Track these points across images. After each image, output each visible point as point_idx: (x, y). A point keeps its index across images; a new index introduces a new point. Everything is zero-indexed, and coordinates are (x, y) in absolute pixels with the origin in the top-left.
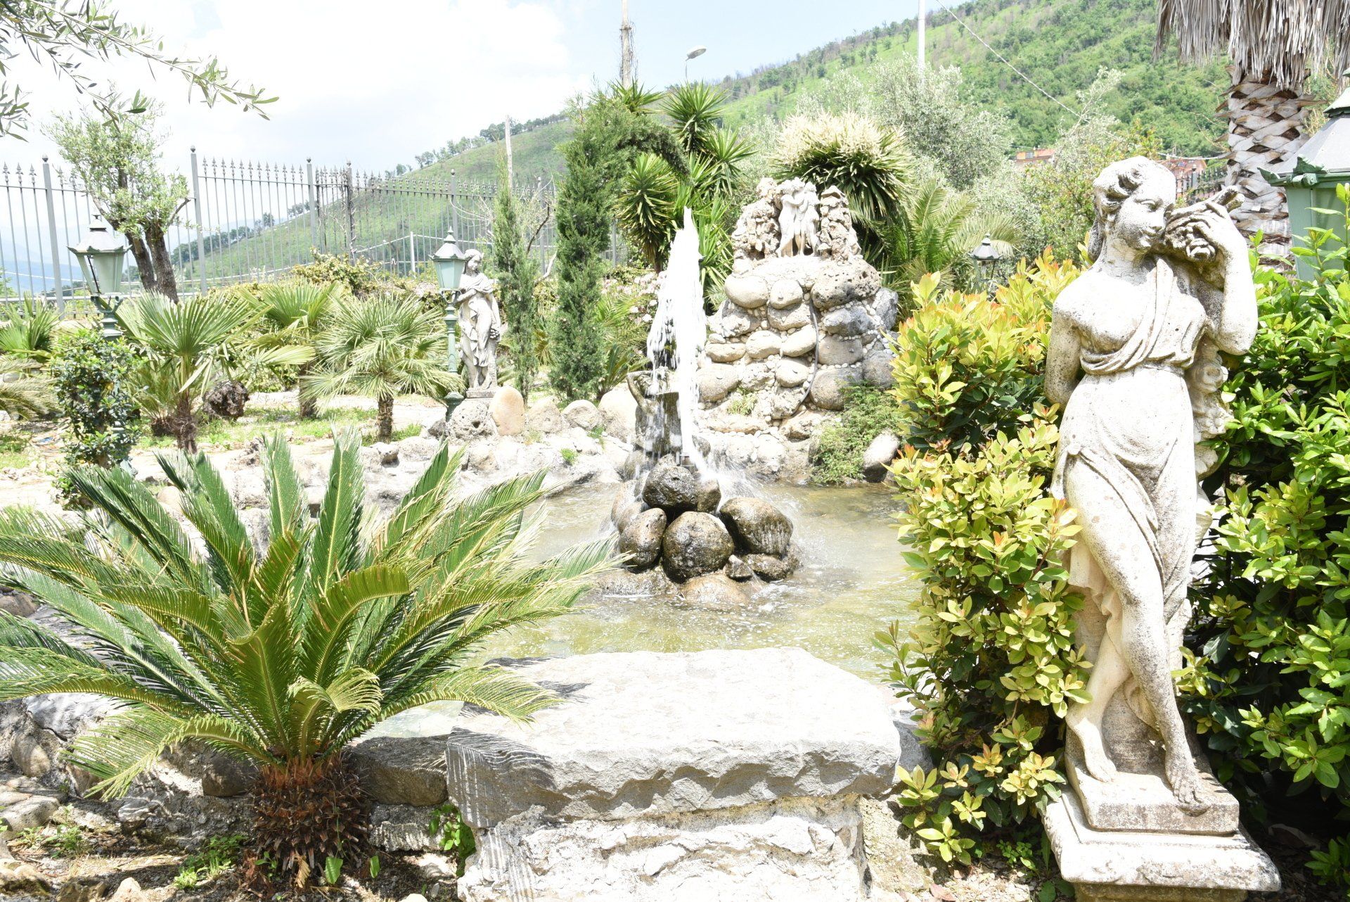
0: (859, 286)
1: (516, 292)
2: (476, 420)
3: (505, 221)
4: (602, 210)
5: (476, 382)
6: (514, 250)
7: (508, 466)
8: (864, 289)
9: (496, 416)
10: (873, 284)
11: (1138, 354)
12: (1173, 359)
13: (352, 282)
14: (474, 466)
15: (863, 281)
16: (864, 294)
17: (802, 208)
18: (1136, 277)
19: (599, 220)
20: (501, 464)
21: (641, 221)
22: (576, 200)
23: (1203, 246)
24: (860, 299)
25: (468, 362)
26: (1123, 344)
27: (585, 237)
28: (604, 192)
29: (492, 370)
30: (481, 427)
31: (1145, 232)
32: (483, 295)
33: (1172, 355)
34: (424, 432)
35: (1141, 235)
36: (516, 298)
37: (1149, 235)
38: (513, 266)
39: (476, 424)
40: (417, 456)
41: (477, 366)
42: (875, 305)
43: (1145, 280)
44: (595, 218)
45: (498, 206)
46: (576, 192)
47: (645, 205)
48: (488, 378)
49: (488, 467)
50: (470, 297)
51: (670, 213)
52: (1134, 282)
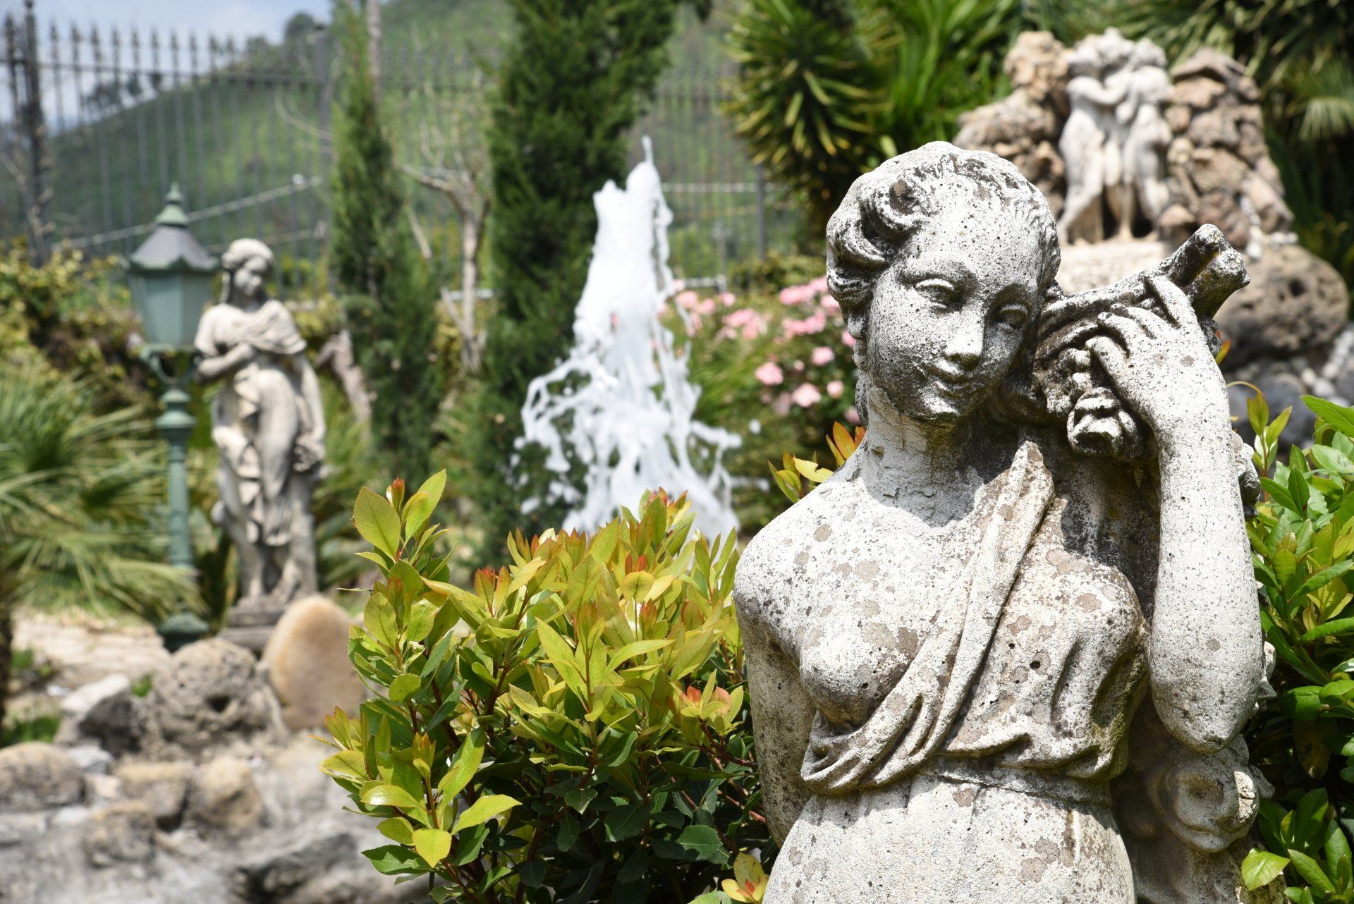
0: (1276, 320)
1: (386, 346)
2: (219, 690)
3: (362, 166)
4: (599, 133)
5: (255, 587)
6: (384, 238)
7: (295, 815)
8: (1292, 327)
9: (278, 679)
10: (1322, 310)
11: (911, 742)
12: (1027, 755)
13: (31, 312)
14: (200, 820)
15: (1292, 306)
16: (1292, 340)
17: (1124, 112)
18: (942, 500)
19: (591, 159)
20: (277, 811)
21: (799, 141)
22: (532, 106)
23: (1101, 413)
24: (1283, 355)
25: (236, 532)
26: (871, 707)
27: (552, 204)
28: (609, 86)
29: (303, 551)
30: (232, 710)
31: (935, 372)
32: (275, 358)
33: (1022, 742)
34: (67, 730)
35: (923, 381)
36: (387, 360)
37: (946, 378)
38: (380, 278)
39: (219, 703)
40: (30, 799)
41: (260, 543)
42: (1331, 369)
43: (968, 507)
44: (582, 153)
45: (340, 124)
46: (531, 87)
47: (809, 100)
48: (290, 571)
49: (239, 820)
50: (241, 364)
51: (879, 119)
52: (932, 515)
